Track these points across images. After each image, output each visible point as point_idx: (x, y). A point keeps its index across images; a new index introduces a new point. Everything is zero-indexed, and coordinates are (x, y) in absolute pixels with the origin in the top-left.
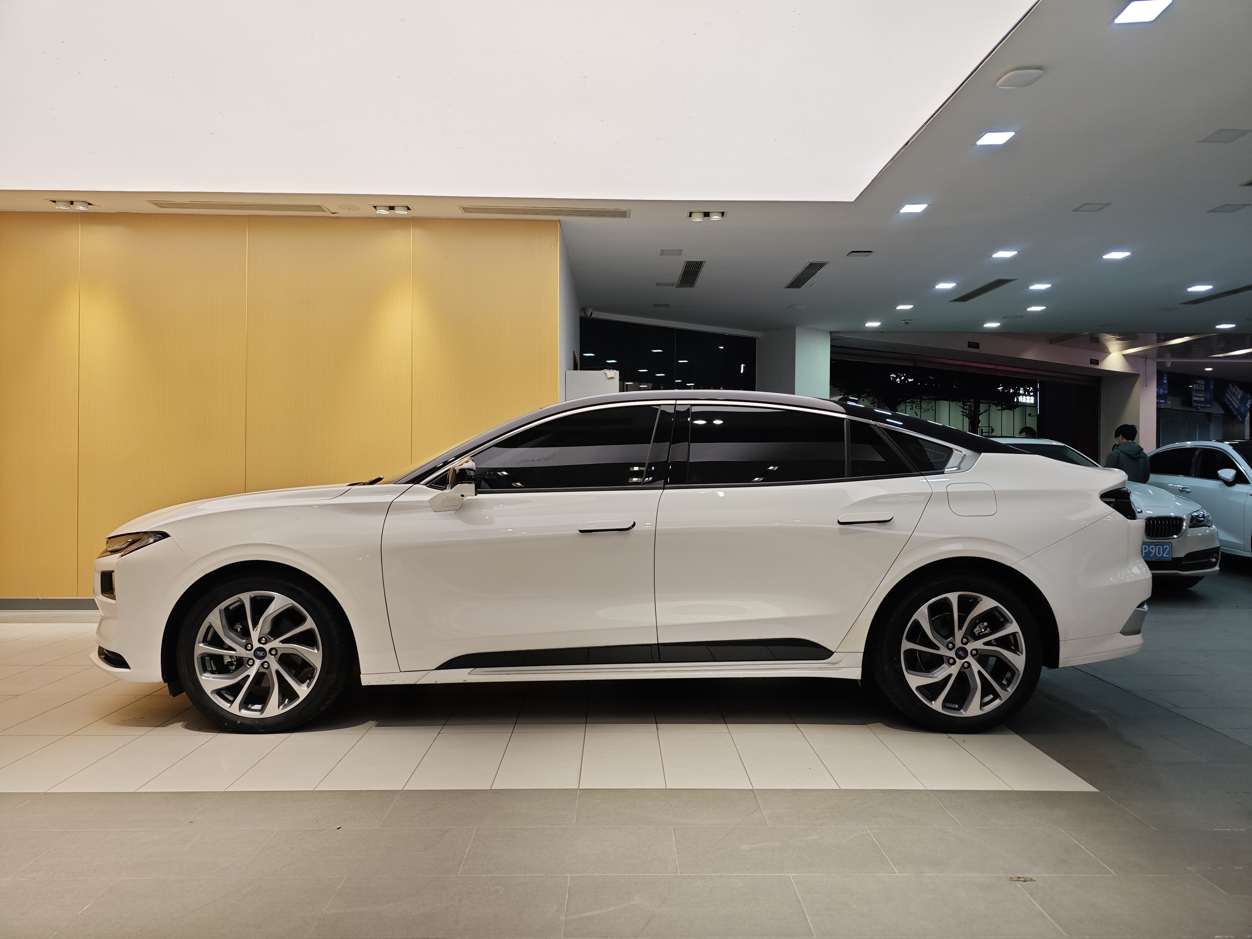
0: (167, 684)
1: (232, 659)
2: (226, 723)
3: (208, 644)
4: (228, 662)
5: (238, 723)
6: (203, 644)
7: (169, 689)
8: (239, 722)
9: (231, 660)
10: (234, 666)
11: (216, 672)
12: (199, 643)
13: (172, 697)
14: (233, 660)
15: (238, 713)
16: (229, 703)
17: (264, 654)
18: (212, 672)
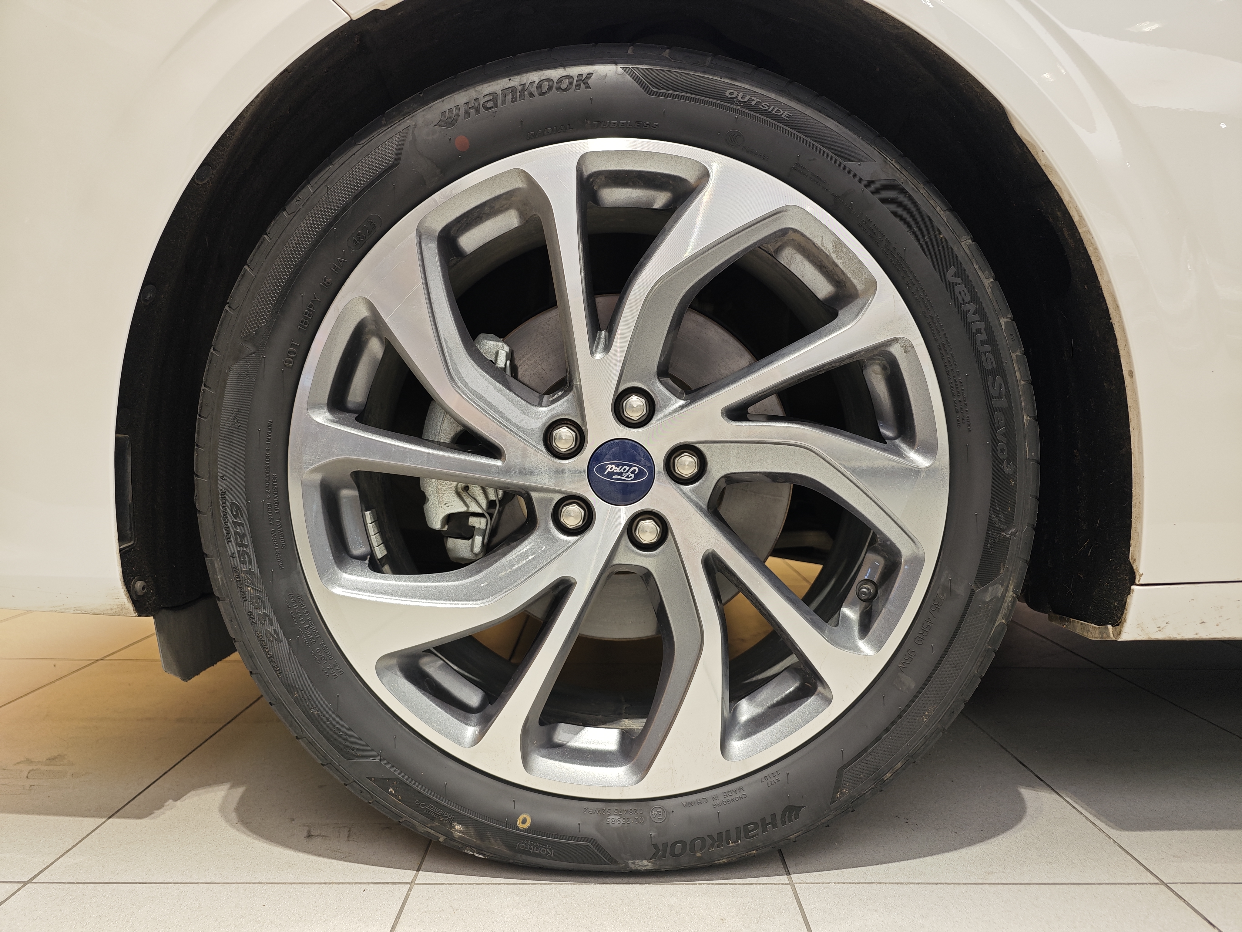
0: (149, 621)
1: (467, 505)
2: (458, 827)
3: (357, 419)
4: (449, 519)
5: (520, 825)
6: (327, 415)
7: (161, 644)
8: (524, 821)
9: (463, 509)
10: (478, 540)
11: (386, 568)
12: (313, 405)
13: (178, 680)
14: (474, 508)
15: (518, 776)
16: (466, 721)
17: (640, 474)
18: (375, 566)
